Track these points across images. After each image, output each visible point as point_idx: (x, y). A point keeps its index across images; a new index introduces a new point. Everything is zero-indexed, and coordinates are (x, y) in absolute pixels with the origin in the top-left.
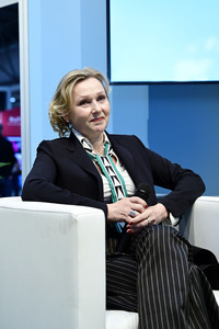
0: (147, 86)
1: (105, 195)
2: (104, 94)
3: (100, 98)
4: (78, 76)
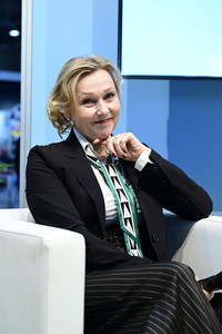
0: (167, 82)
1: (107, 214)
2: (114, 90)
3: (108, 96)
4: (83, 68)
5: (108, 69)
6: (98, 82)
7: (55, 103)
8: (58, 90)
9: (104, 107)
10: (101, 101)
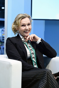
0: (44, 21)
1: (28, 56)
2: (30, 23)
4: (22, 17)
5: (29, 17)
6: (26, 21)
7: (14, 26)
8: (15, 22)
9: (27, 27)
10: (27, 26)
